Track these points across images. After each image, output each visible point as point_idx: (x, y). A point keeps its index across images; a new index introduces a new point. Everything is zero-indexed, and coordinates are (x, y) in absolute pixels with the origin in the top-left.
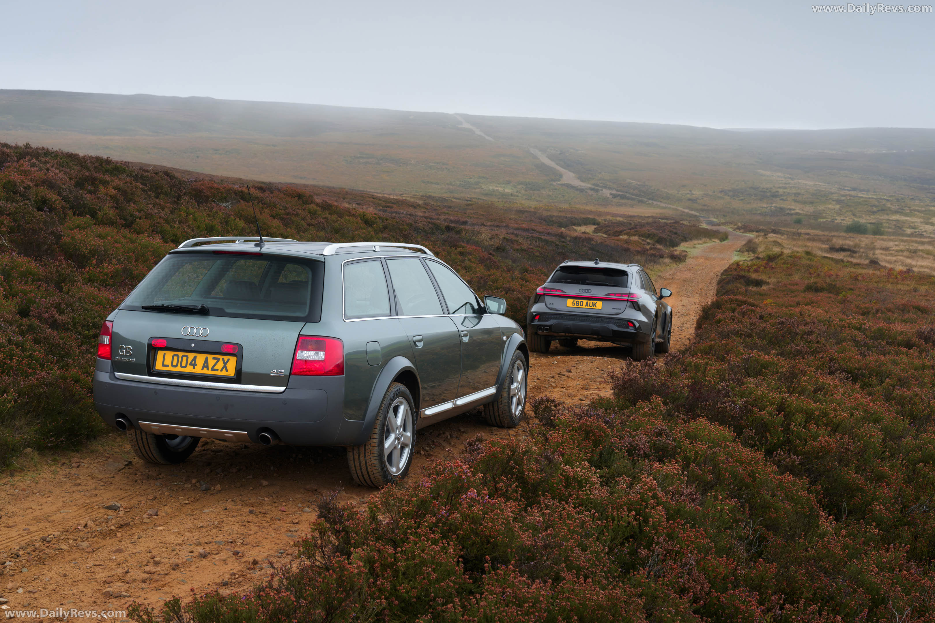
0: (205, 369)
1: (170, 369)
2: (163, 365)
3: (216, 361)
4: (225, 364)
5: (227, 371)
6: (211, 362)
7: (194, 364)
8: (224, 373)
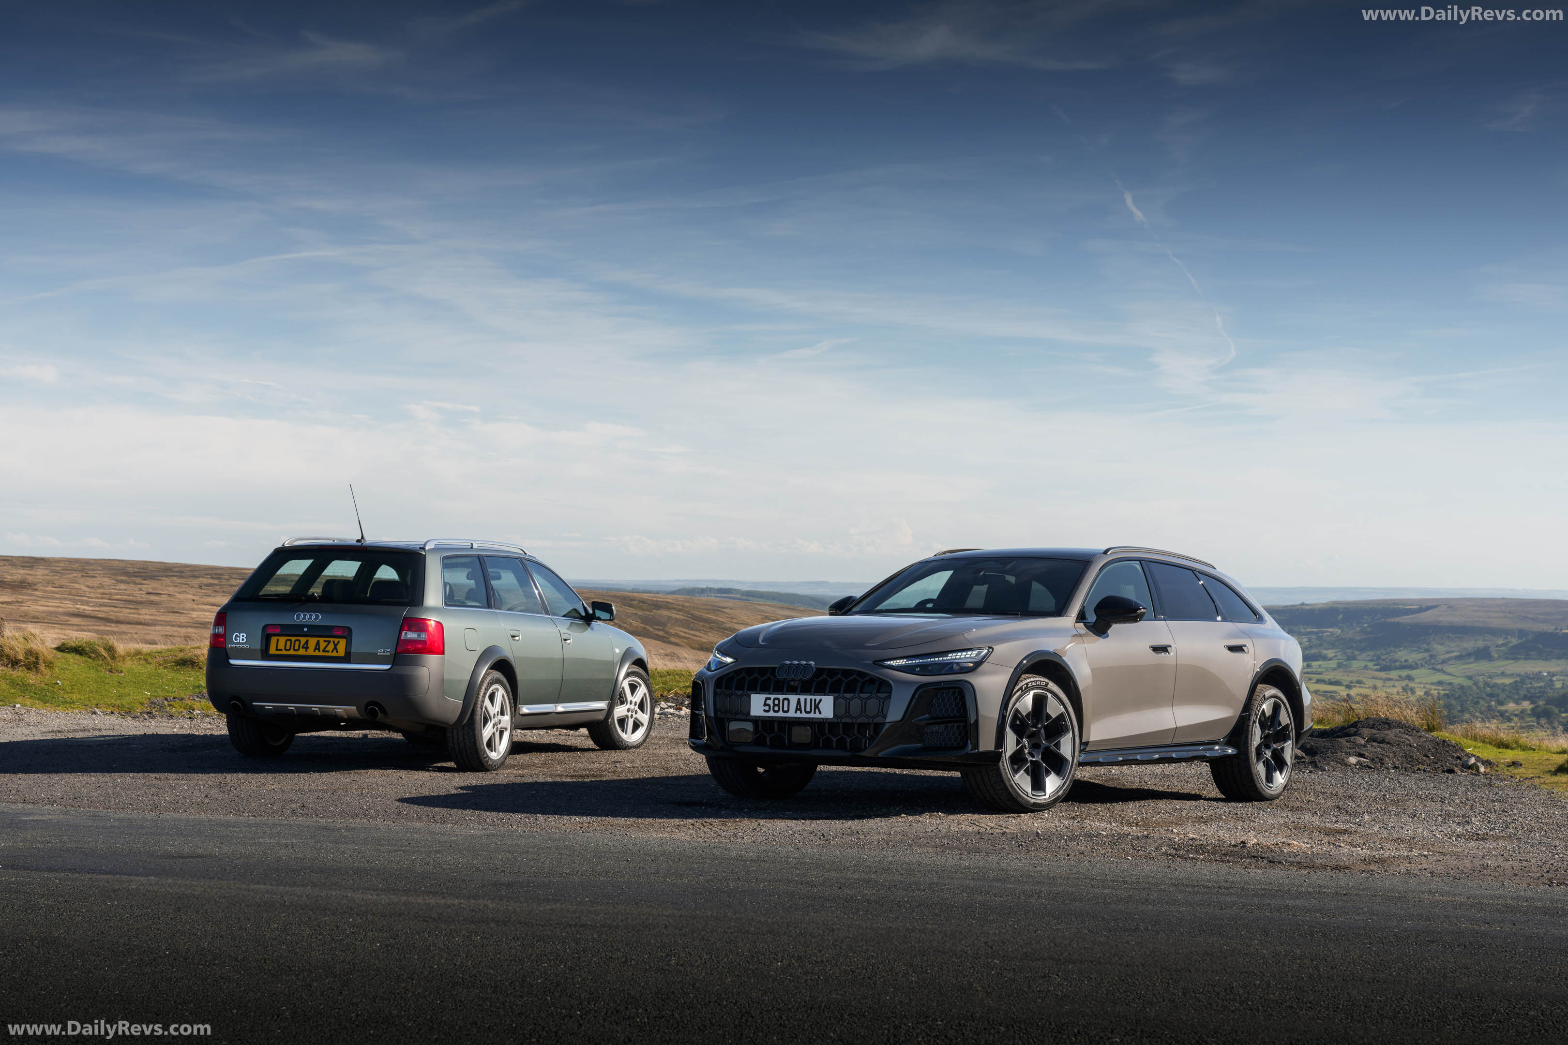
0: (317, 651)
1: (284, 652)
2: (277, 650)
3: (327, 643)
4: (336, 645)
5: (337, 652)
6: (323, 645)
7: (306, 647)
8: (335, 654)
